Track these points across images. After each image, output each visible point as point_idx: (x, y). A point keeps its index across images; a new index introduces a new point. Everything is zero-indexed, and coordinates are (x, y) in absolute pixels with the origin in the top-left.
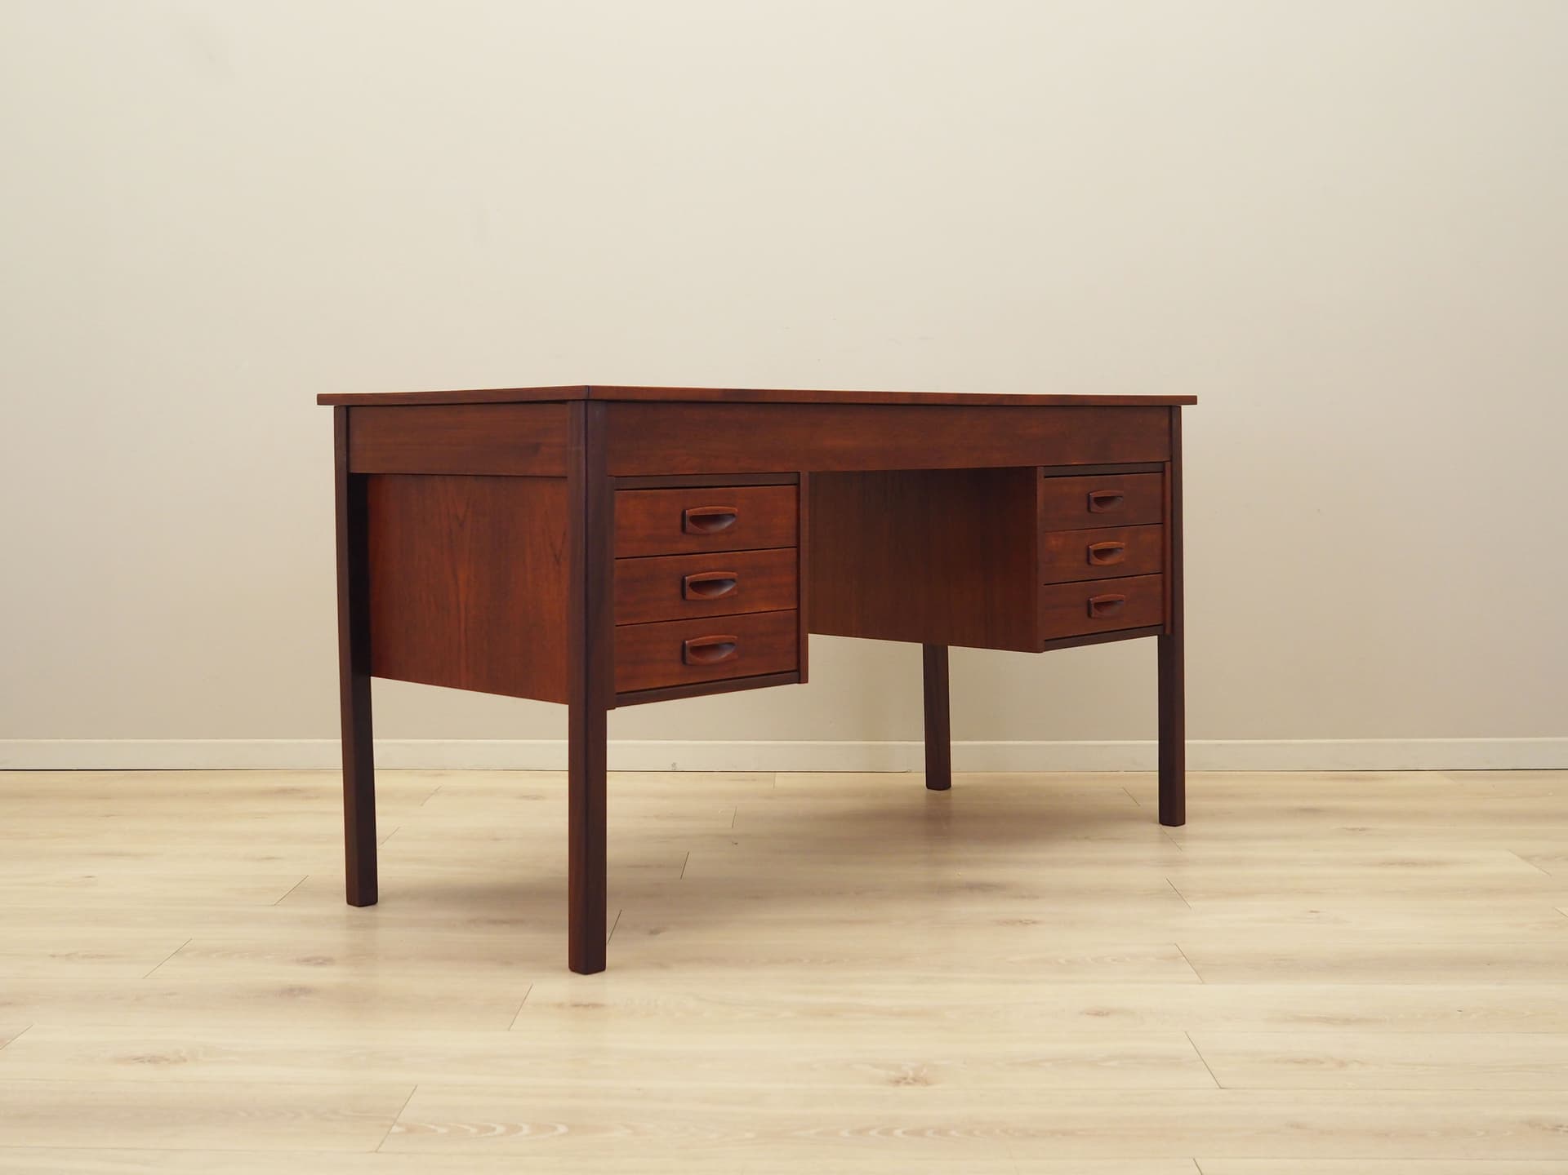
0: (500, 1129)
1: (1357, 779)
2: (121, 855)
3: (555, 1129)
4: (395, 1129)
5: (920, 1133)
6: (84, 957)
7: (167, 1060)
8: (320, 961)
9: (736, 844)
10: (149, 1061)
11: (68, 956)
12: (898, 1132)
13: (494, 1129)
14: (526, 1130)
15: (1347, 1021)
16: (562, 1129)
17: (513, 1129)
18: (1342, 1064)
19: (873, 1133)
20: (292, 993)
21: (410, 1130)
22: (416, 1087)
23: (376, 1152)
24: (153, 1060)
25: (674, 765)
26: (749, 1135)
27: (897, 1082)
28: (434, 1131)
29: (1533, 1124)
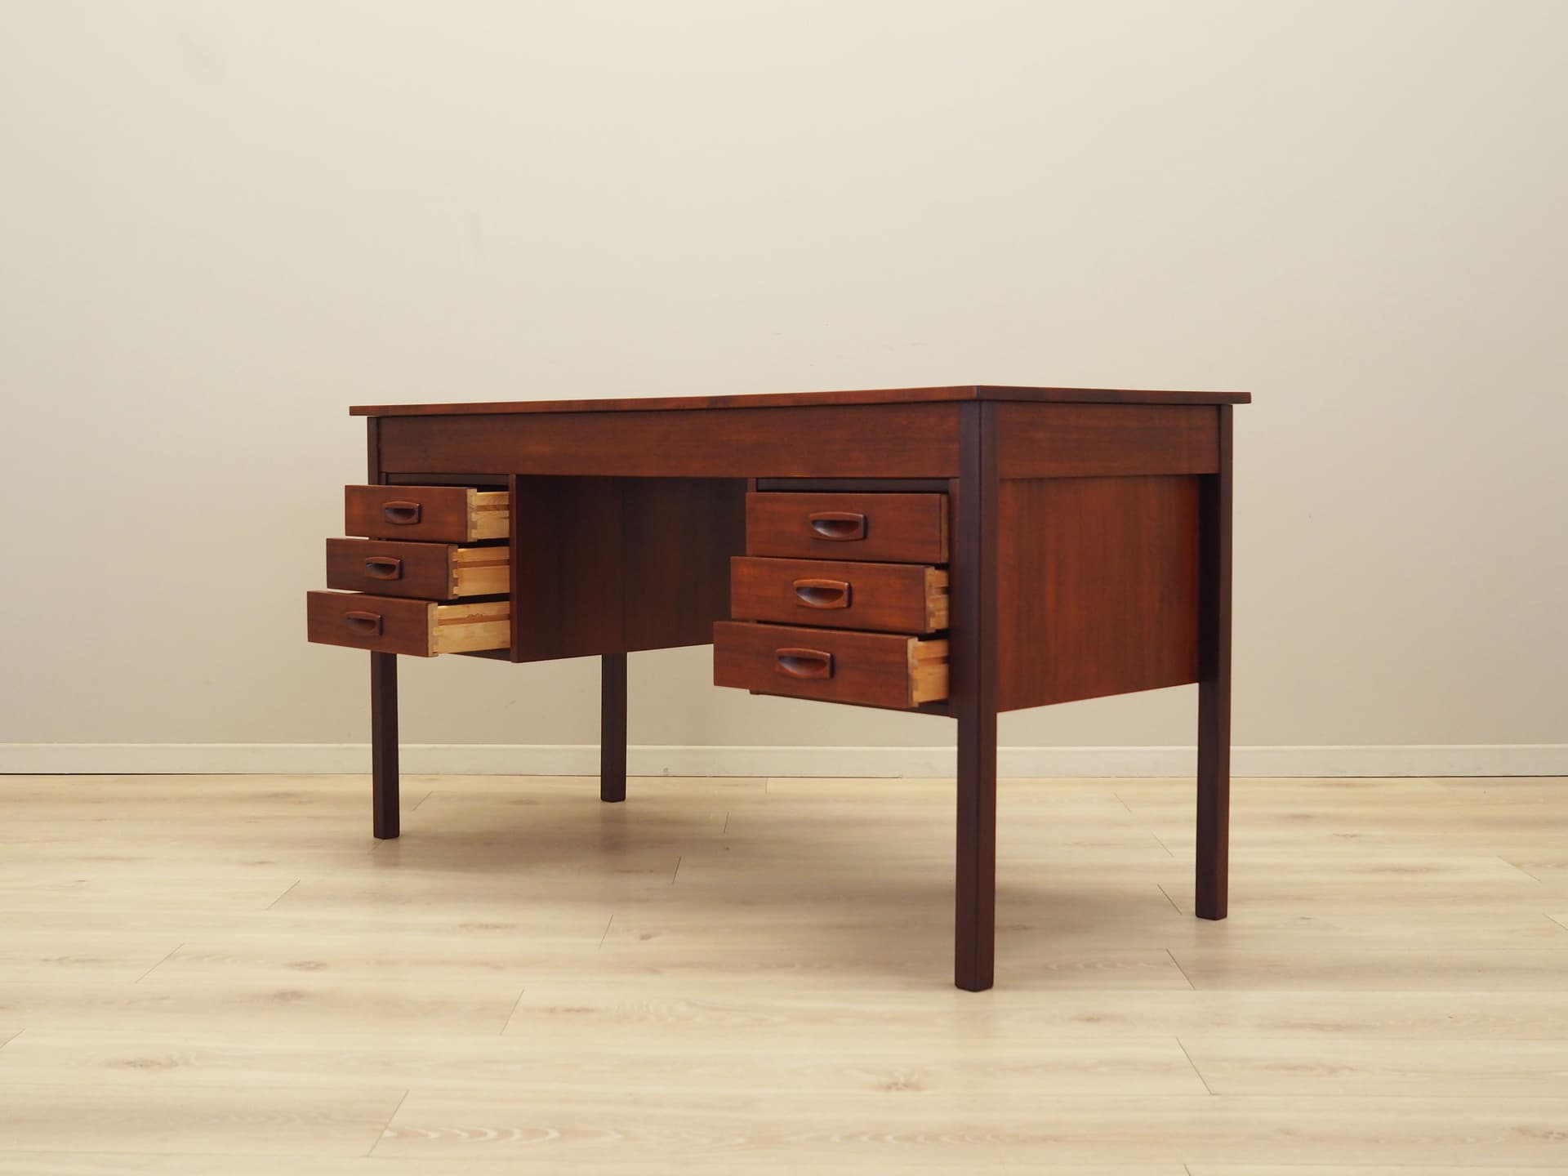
0: (492, 1134)
1: (1347, 785)
2: (113, 859)
3: (546, 1134)
4: (387, 1134)
5: (910, 1138)
6: (77, 961)
7: (159, 1064)
8: (312, 965)
9: (728, 849)
10: (141, 1066)
11: (60, 960)
12: (889, 1138)
13: (485, 1134)
14: (517, 1134)
15: (1338, 1027)
16: (553, 1134)
17: (505, 1134)
18: (1333, 1070)
19: (864, 1138)
20: (285, 997)
21: (402, 1134)
22: (407, 1092)
23: (368, 1156)
24: (146, 1064)
25: (666, 770)
26: (740, 1140)
27: (888, 1088)
28: (426, 1135)
29: (1524, 1131)
